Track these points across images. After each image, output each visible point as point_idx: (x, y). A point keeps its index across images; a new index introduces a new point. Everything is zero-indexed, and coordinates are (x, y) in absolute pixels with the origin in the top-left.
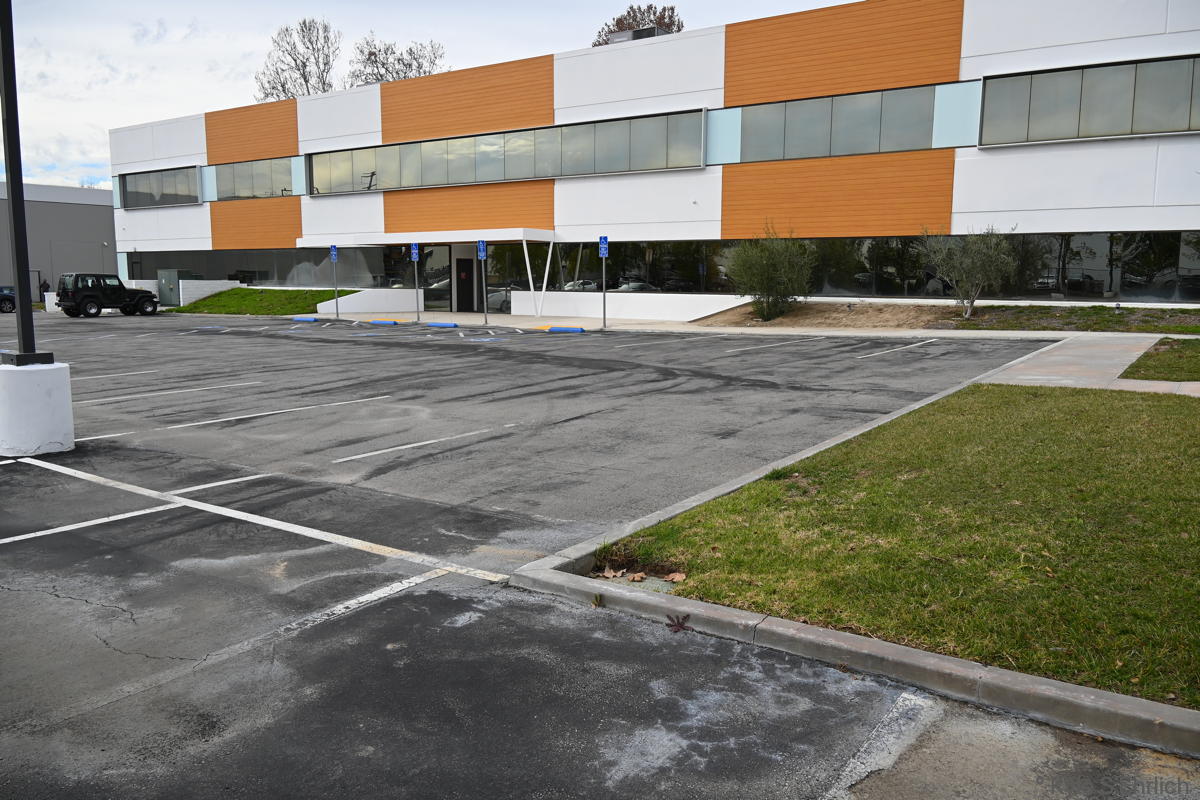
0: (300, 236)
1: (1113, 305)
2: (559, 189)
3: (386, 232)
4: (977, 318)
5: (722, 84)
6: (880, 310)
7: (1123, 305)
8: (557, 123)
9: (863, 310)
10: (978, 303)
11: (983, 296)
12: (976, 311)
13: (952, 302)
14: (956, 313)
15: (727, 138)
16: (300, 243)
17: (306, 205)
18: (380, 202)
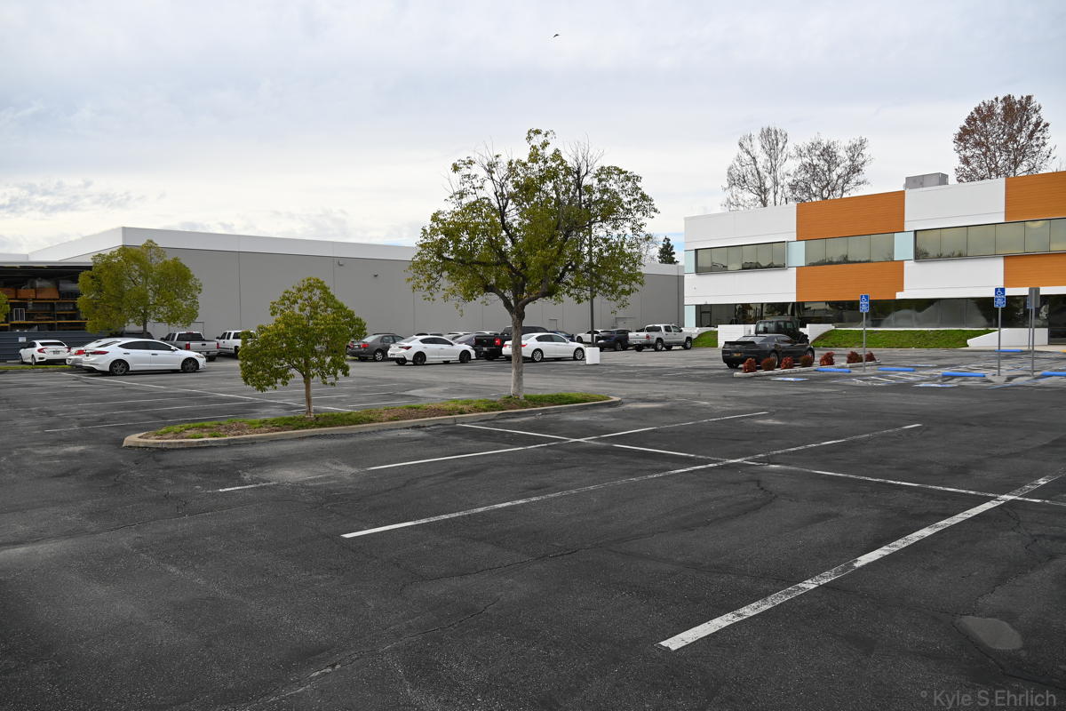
0: (902, 290)
3: (1005, 286)
16: (899, 296)
17: (911, 268)
18: (999, 264)
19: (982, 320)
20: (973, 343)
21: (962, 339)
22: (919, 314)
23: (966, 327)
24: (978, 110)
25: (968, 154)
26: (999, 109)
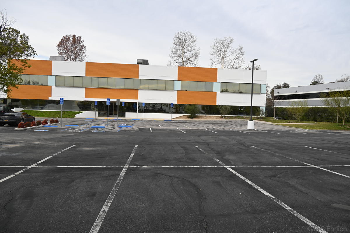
0: (51, 96)
1: (241, 116)
2: (140, 92)
3: (85, 98)
4: (225, 118)
5: (177, 76)
6: (210, 116)
7: (243, 116)
8: (139, 78)
9: (208, 117)
10: (225, 116)
11: (225, 115)
12: (225, 117)
13: (221, 115)
14: (222, 117)
15: (178, 86)
16: (50, 98)
17: (54, 88)
18: (83, 90)
19: (78, 108)
20: (77, 116)
21: (73, 115)
22: (57, 106)
23: (73, 110)
24: (65, 37)
25: (61, 51)
26: (71, 39)
